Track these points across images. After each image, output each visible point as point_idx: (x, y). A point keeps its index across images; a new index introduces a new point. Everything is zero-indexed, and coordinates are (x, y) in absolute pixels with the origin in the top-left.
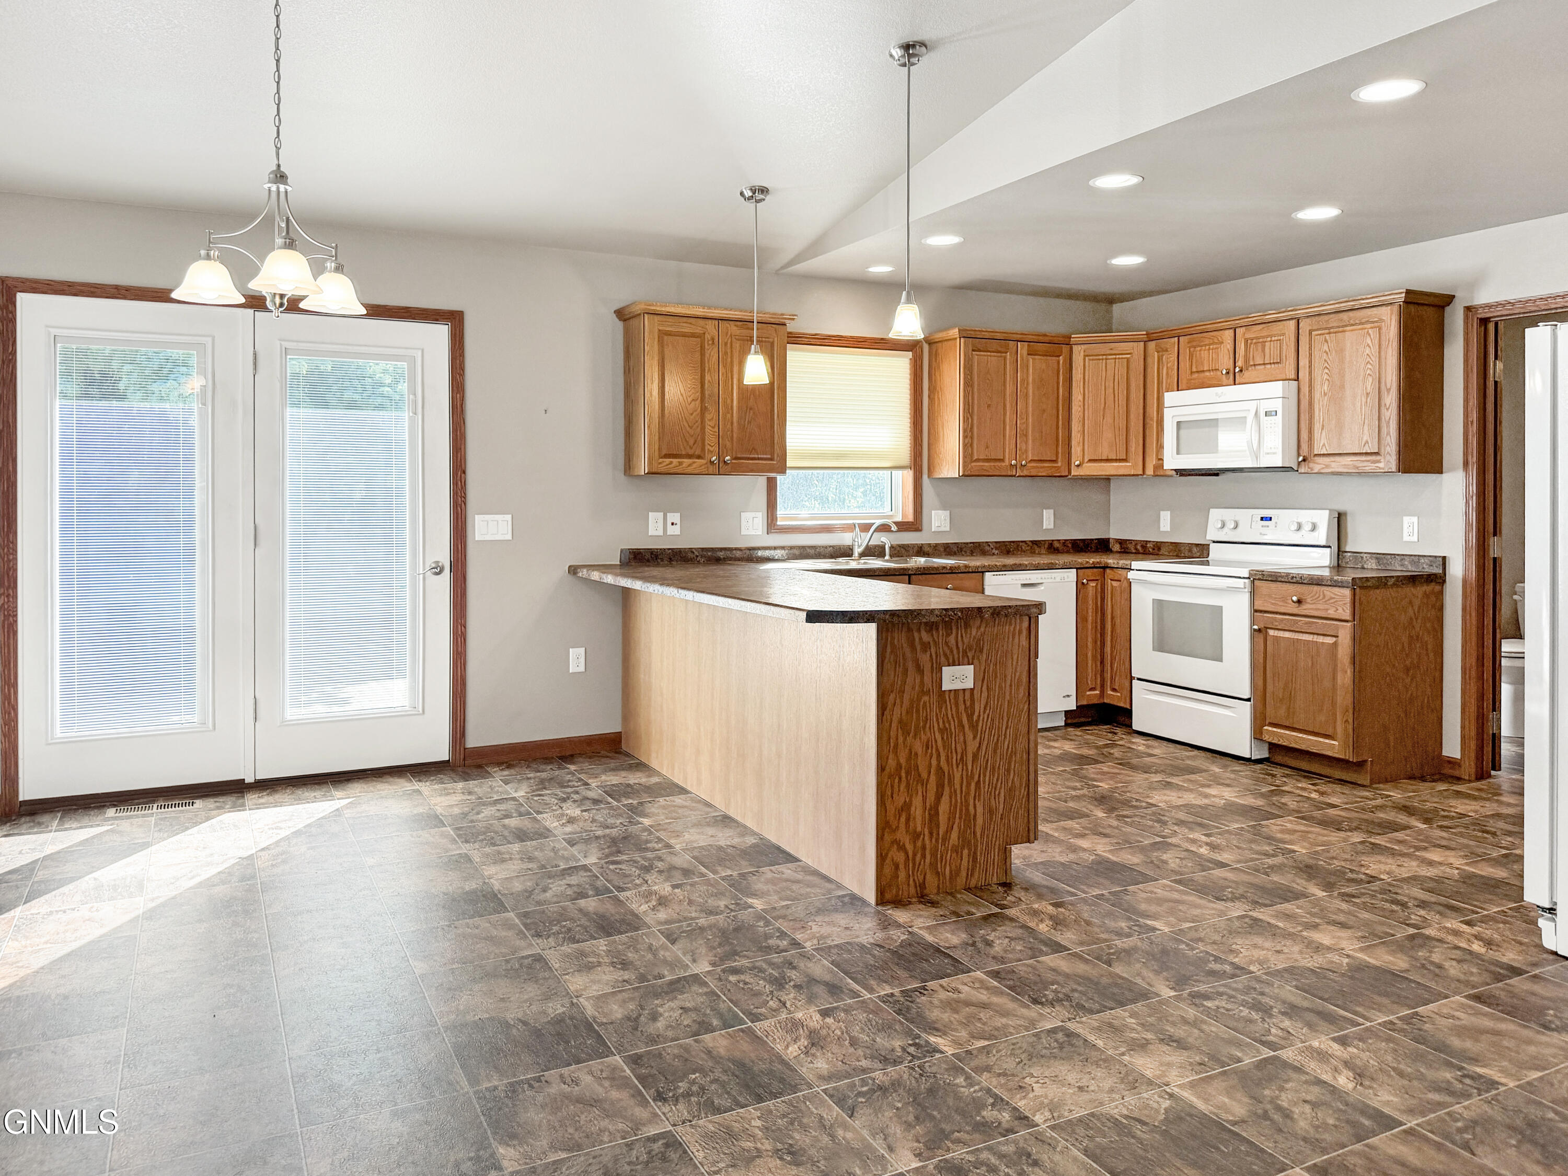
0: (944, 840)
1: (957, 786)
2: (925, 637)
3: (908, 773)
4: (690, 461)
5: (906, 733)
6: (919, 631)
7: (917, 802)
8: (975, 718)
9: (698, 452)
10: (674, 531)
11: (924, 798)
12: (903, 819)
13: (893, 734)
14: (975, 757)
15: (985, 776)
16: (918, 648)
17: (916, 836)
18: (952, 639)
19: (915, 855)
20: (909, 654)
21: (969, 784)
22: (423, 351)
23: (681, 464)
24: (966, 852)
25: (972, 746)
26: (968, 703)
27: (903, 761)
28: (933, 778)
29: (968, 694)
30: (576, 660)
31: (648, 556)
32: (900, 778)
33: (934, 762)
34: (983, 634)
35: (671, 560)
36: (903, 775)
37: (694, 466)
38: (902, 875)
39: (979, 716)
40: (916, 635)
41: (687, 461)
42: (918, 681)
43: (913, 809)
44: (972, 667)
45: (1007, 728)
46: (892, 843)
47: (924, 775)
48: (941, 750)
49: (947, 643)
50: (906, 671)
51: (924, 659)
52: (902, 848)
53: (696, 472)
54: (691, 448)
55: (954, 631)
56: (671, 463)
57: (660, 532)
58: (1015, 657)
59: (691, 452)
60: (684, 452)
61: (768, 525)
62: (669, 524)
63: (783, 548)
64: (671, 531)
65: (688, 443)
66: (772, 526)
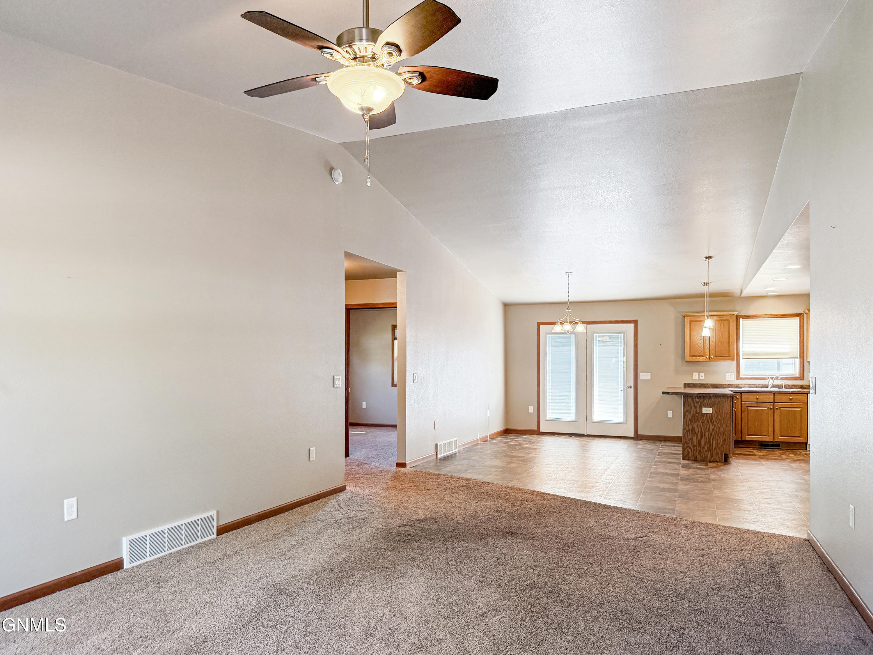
0: (703, 449)
1: (707, 437)
2: (697, 400)
3: (692, 431)
4: (700, 357)
5: (691, 422)
6: (695, 398)
7: (695, 438)
8: (713, 421)
9: (702, 355)
10: (703, 378)
11: (697, 438)
12: (691, 441)
13: (688, 421)
14: (713, 430)
15: (716, 435)
16: (695, 403)
17: (694, 446)
18: (705, 401)
19: (694, 450)
20: (692, 404)
21: (710, 437)
23: (696, 358)
24: (709, 453)
25: (712, 427)
26: (711, 417)
27: (690, 428)
28: (699, 434)
29: (710, 415)
30: (670, 414)
31: (692, 385)
32: (690, 432)
33: (700, 430)
34: (715, 400)
36: (691, 431)
37: (701, 359)
38: (690, 454)
39: (714, 421)
40: (694, 400)
41: (698, 358)
42: (695, 410)
43: (693, 440)
44: (712, 408)
45: (723, 424)
46: (687, 446)
47: (697, 431)
48: (702, 427)
49: (704, 402)
50: (691, 408)
51: (697, 405)
53: (702, 360)
54: (700, 354)
55: (706, 399)
56: (693, 358)
57: (698, 379)
59: (700, 355)
60: (697, 355)
61: (737, 377)
62: (700, 376)
63: (742, 384)
64: (701, 378)
65: (699, 352)
66: (738, 377)
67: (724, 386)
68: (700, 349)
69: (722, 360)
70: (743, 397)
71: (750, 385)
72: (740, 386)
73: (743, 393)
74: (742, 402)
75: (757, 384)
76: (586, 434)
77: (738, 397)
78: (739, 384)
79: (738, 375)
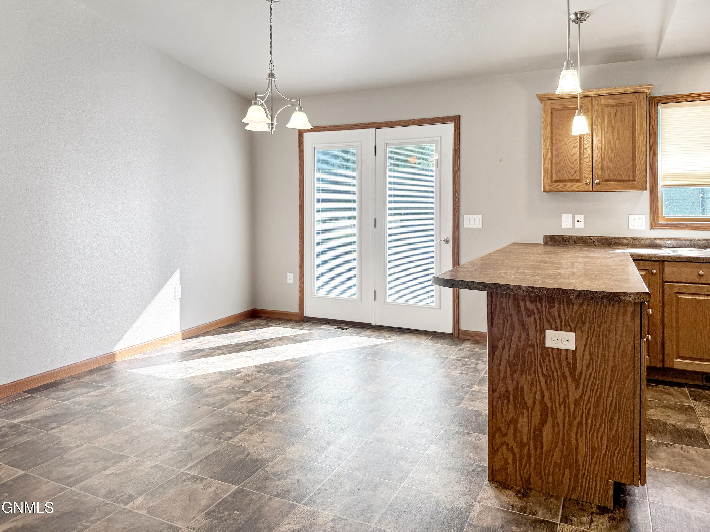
0: (547, 455)
1: (560, 420)
2: (530, 306)
3: (515, 398)
4: (572, 184)
5: (514, 372)
6: (524, 300)
7: (523, 422)
8: (577, 373)
9: (577, 178)
10: (581, 225)
11: (530, 422)
12: (511, 430)
13: (502, 368)
14: (577, 403)
15: (587, 419)
16: (524, 313)
17: (522, 446)
18: (555, 310)
19: (521, 458)
20: (515, 316)
21: (570, 423)
22: (441, 137)
23: (565, 186)
24: (567, 471)
25: (574, 394)
26: (571, 361)
27: (511, 389)
28: (537, 409)
29: (570, 355)
32: (509, 401)
33: (538, 397)
34: (585, 311)
35: (575, 243)
36: (511, 398)
37: (575, 186)
38: (510, 468)
39: (581, 373)
40: (522, 304)
41: (569, 184)
42: (523, 336)
43: (519, 425)
44: (574, 334)
45: (610, 387)
46: (502, 444)
47: (530, 403)
48: (545, 389)
49: (550, 313)
50: (512, 326)
51: (530, 321)
52: (511, 449)
53: (577, 190)
54: (572, 176)
55: (556, 305)
56: (558, 185)
57: (570, 226)
58: (619, 334)
59: (572, 178)
60: (567, 179)
61: (651, 224)
62: (576, 221)
63: (662, 239)
64: (577, 225)
65: (570, 173)
66: (654, 225)
67: (625, 241)
68: (573, 166)
69: (617, 188)
70: (668, 270)
71: (680, 240)
72: (659, 242)
73: (666, 263)
74: (664, 282)
75: (695, 240)
76: (373, 324)
77: (654, 271)
78: (655, 239)
79: (654, 221)
